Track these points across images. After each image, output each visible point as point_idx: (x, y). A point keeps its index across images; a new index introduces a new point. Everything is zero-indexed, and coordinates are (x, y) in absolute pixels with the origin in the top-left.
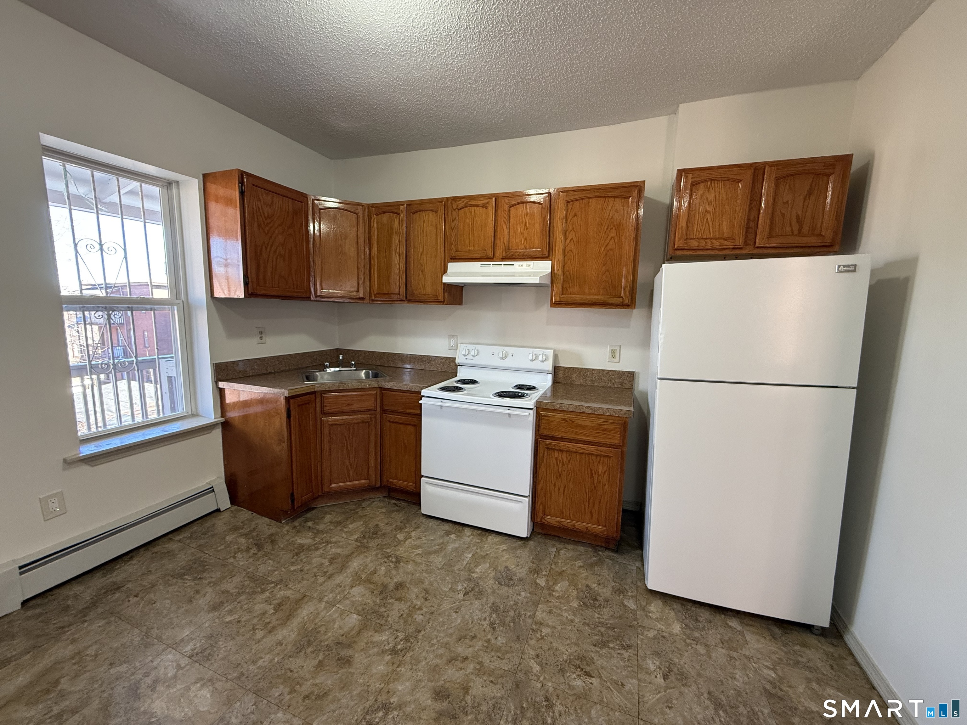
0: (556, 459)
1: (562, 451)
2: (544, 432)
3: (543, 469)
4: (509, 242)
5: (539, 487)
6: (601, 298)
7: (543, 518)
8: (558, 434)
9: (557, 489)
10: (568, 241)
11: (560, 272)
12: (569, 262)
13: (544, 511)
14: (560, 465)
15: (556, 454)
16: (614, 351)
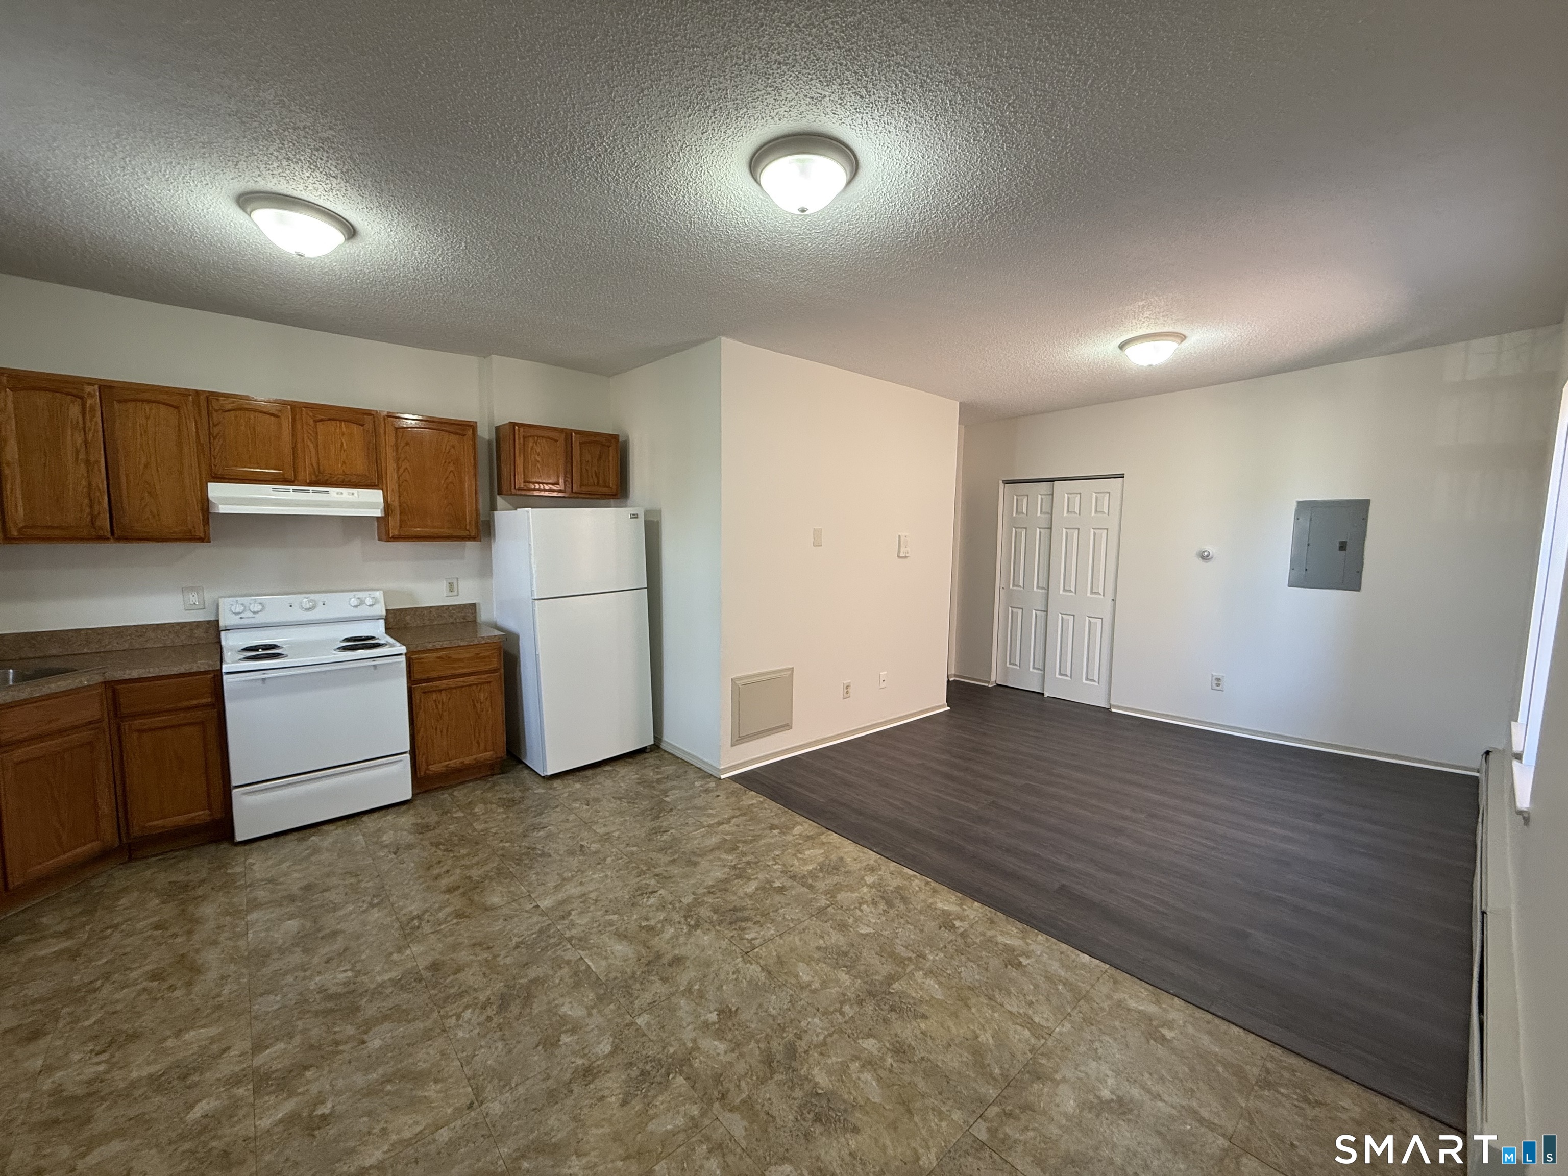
0: (435, 701)
1: (440, 691)
2: (417, 676)
3: (421, 717)
4: (318, 464)
5: (418, 738)
6: (445, 531)
7: (427, 769)
8: (434, 674)
9: (439, 731)
10: (401, 470)
11: (396, 504)
12: (405, 493)
13: (427, 761)
14: (440, 707)
15: (434, 696)
16: (451, 584)
